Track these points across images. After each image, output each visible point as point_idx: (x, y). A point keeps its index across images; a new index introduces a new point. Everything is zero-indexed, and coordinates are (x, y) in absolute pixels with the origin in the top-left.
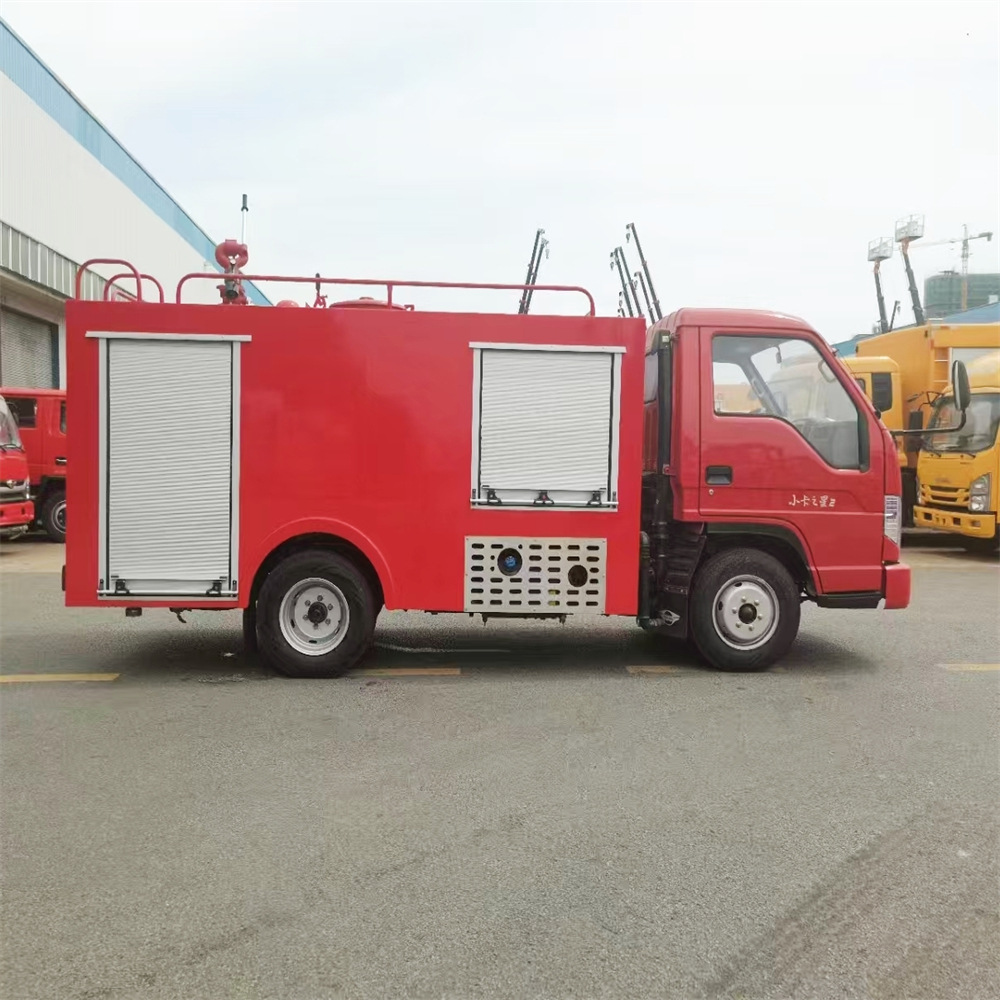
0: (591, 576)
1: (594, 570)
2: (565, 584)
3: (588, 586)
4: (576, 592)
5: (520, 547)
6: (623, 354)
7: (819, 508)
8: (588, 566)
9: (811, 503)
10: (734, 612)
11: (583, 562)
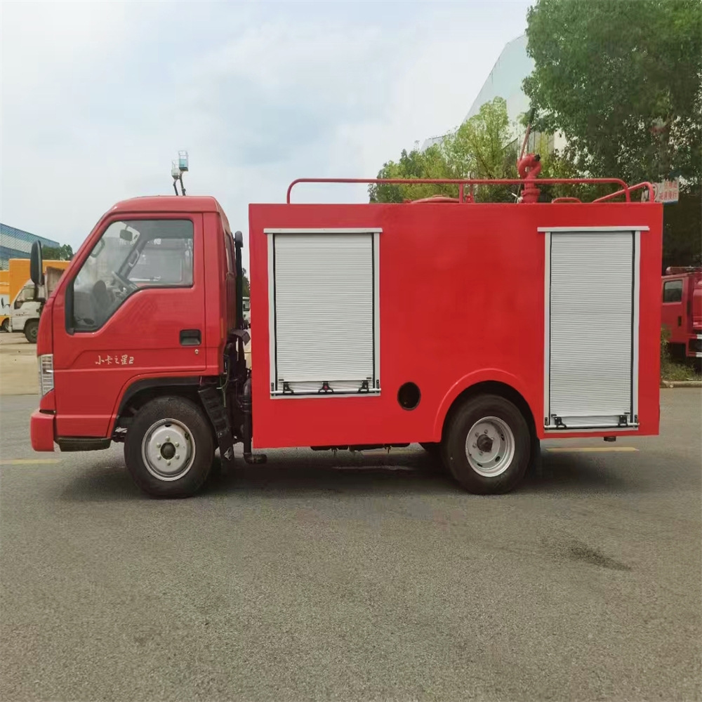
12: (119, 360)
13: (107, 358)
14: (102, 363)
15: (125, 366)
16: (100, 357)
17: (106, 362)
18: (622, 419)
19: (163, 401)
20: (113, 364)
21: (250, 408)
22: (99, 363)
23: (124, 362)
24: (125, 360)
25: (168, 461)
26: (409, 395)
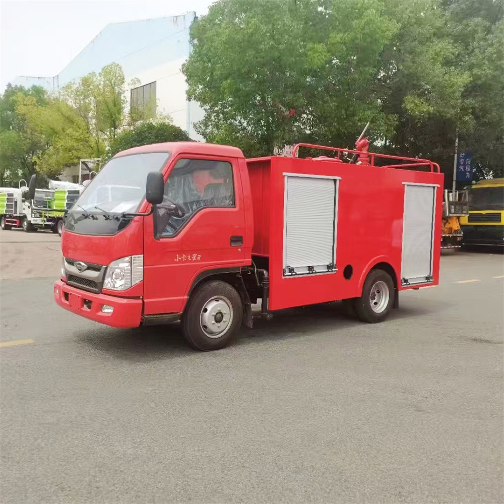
12: (191, 258)
13: (183, 256)
14: (179, 260)
15: (195, 261)
16: (178, 255)
17: (182, 259)
18: (427, 278)
19: (215, 284)
20: (187, 261)
21: (268, 285)
22: (178, 260)
23: (194, 259)
24: (195, 257)
25: (218, 324)
26: (348, 272)
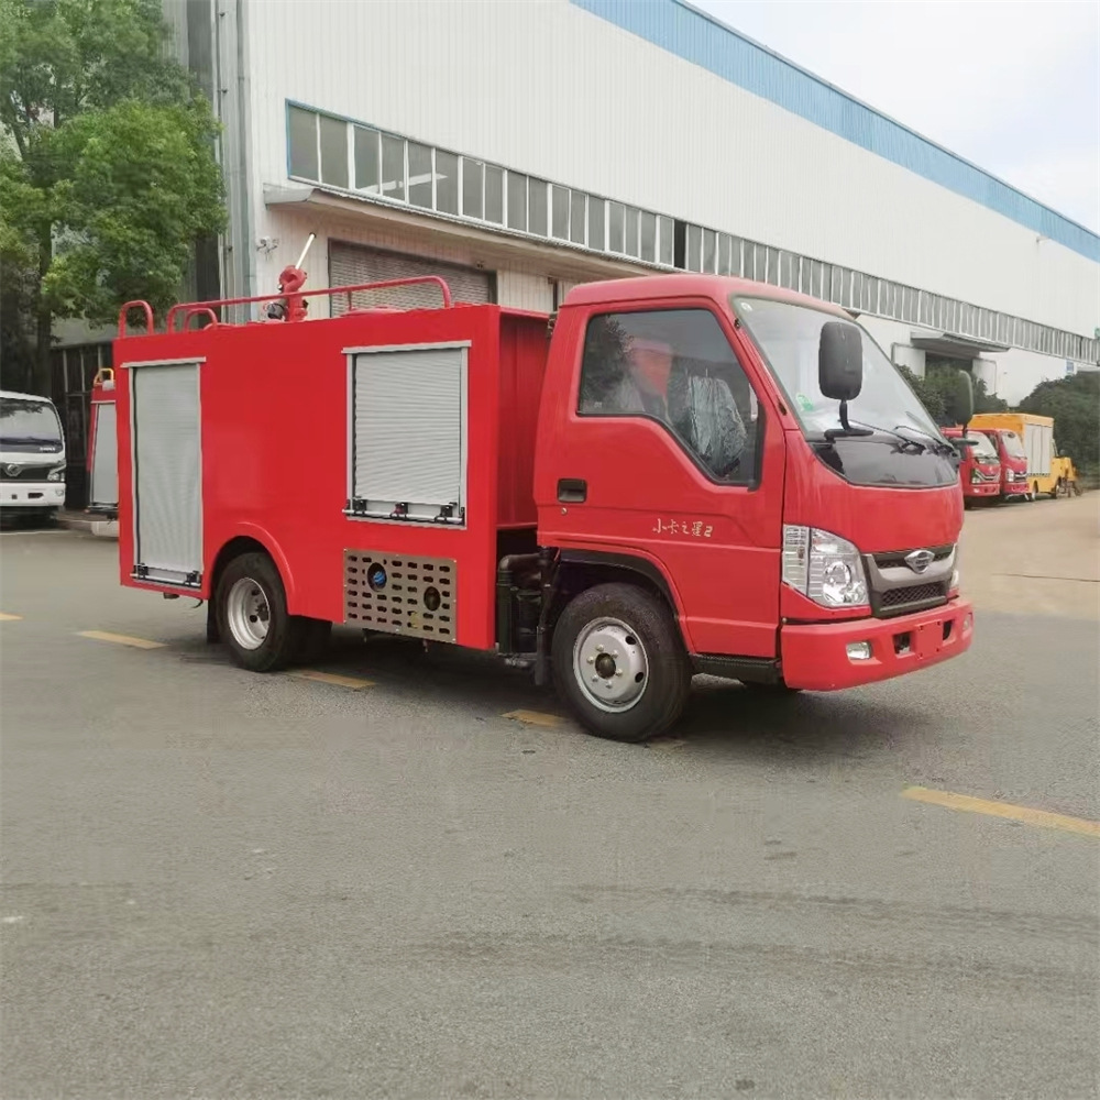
0: (444, 600)
1: (446, 594)
2: (421, 608)
3: (441, 611)
4: (431, 616)
5: (385, 562)
6: (469, 348)
7: (690, 538)
8: (441, 588)
9: (680, 530)
10: (591, 662)
11: (436, 584)
